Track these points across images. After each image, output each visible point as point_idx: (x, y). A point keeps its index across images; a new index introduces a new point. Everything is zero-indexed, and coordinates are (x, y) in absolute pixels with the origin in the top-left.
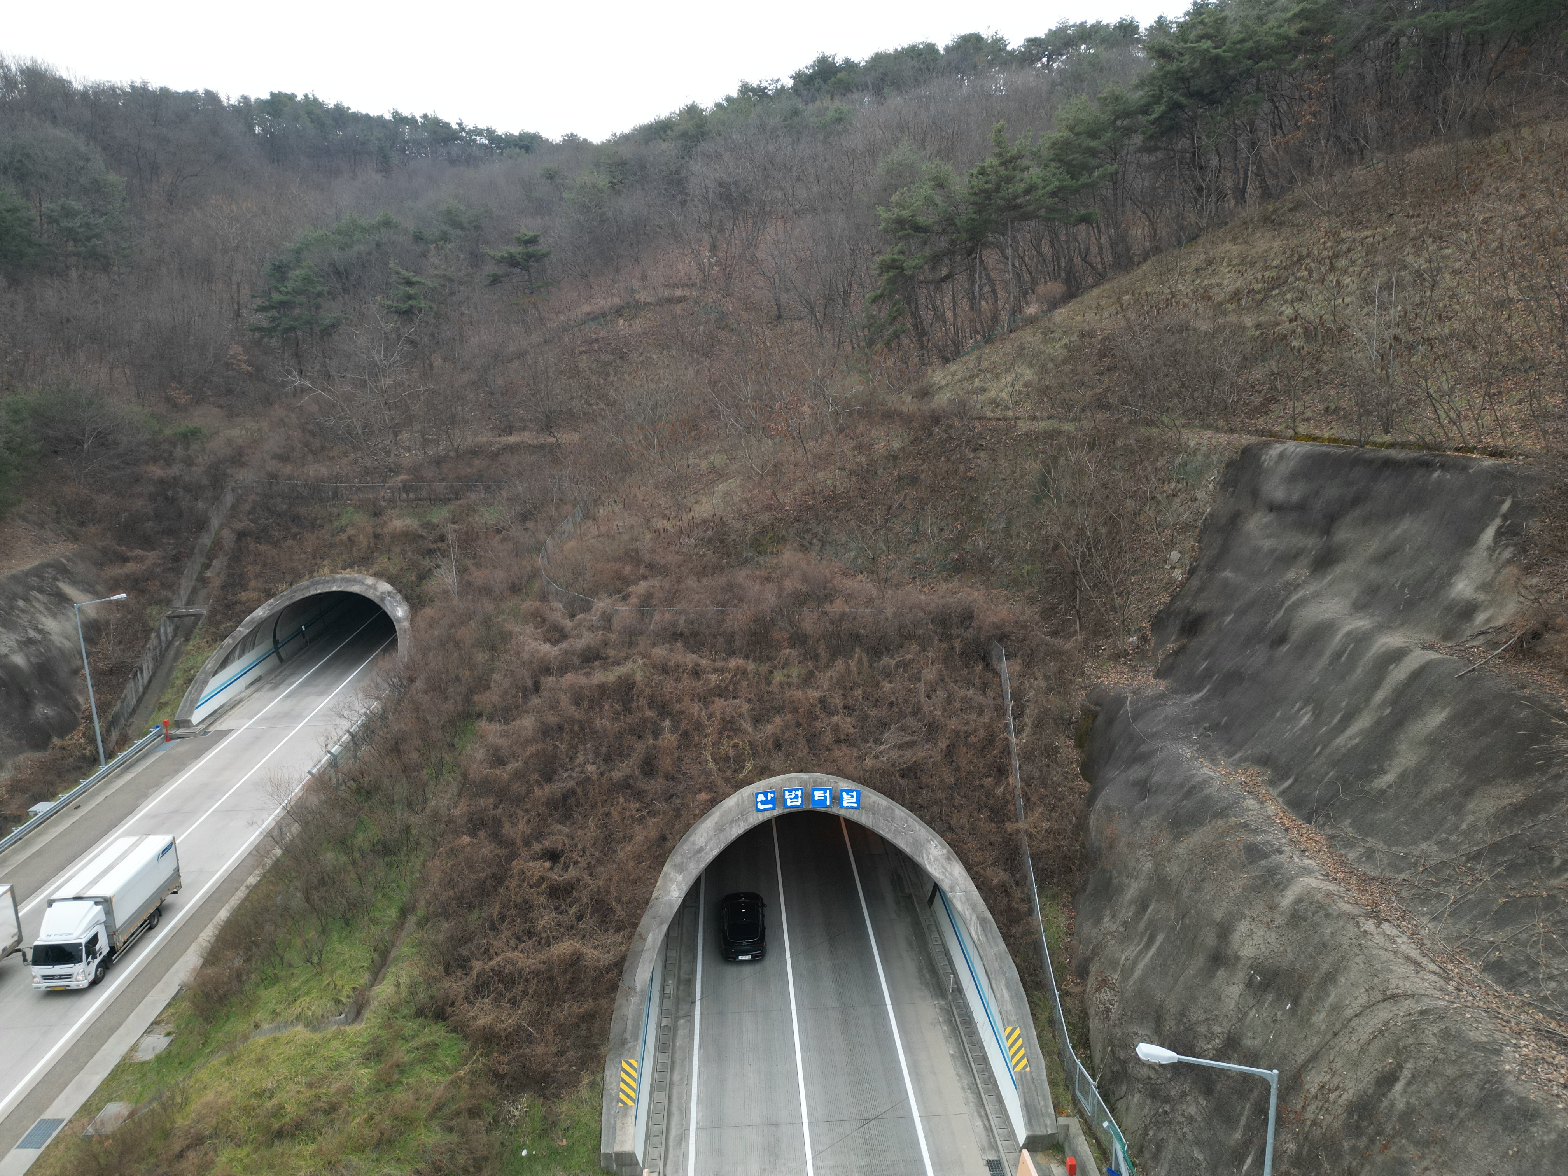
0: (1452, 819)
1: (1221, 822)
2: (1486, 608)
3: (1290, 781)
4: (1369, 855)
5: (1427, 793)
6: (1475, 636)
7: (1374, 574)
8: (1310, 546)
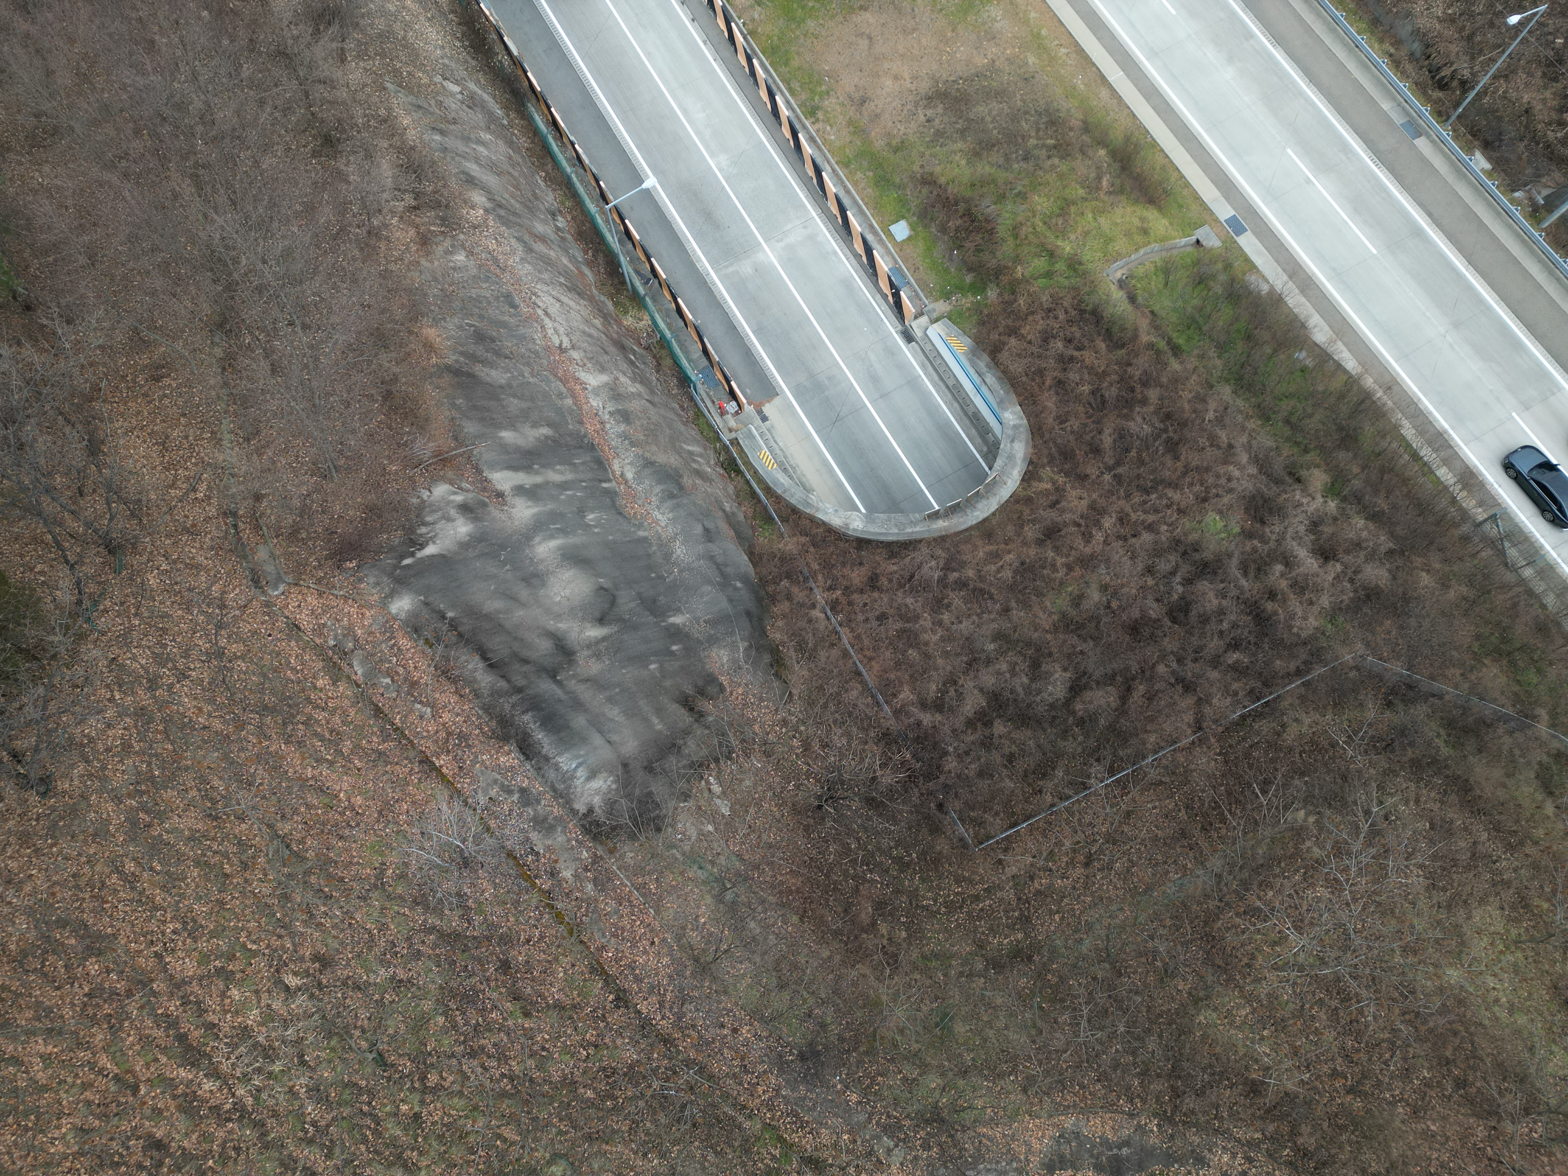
0: (514, 384)
1: (648, 455)
2: (453, 502)
3: (605, 485)
4: (560, 395)
5: (524, 405)
6: (467, 491)
7: (524, 593)
8: (573, 682)
